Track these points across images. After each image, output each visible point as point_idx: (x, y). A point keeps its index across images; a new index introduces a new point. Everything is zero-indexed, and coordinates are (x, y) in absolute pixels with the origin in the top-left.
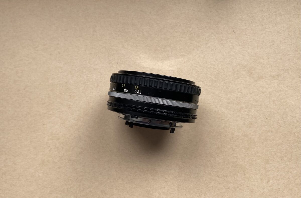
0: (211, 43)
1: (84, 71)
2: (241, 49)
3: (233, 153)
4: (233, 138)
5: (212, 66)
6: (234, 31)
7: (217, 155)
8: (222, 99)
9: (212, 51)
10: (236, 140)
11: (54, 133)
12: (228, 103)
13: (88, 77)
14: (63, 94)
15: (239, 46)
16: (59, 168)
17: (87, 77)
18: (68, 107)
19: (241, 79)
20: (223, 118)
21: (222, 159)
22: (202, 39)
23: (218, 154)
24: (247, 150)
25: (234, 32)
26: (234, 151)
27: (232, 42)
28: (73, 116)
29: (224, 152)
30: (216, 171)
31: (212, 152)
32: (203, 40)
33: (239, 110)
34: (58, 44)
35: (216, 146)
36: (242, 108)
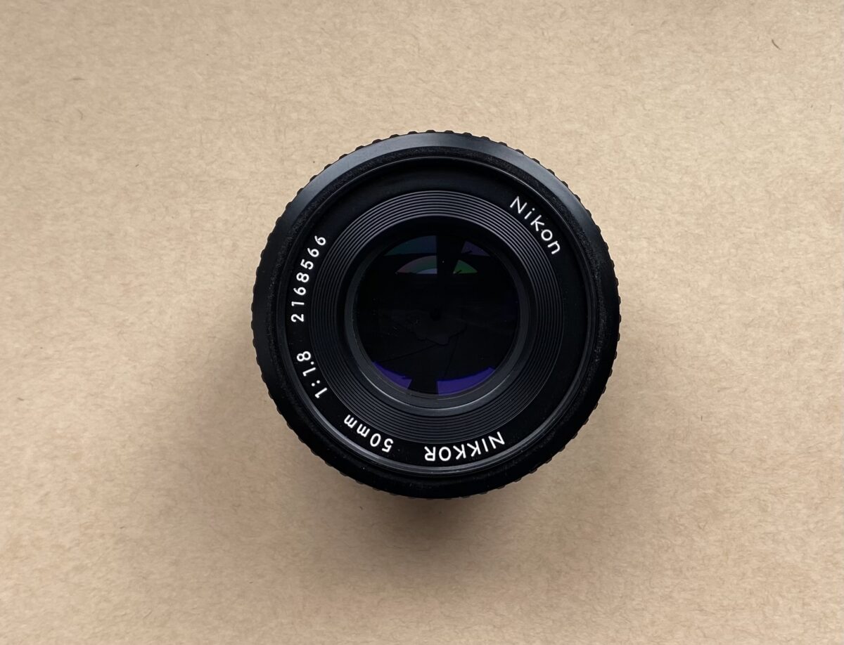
0: (684, 87)
1: (183, 187)
2: (801, 112)
3: (760, 521)
4: (762, 460)
5: (686, 179)
6: (773, 41)
7: (699, 527)
8: (723, 307)
9: (687, 118)
10: (774, 469)
11: (59, 432)
12: (747, 326)
13: (197, 215)
14: (99, 277)
15: (795, 100)
16: (79, 569)
17: (192, 211)
18: (119, 330)
19: (799, 232)
20: (724, 384)
21: (717, 544)
22: (646, 71)
23: (701, 524)
24: (816, 509)
25: (775, 45)
26: (764, 510)
27: (765, 82)
28: (135, 367)
29: (727, 515)
30: (692, 590)
31: (681, 516)
32: (652, 73)
33: (789, 353)
34: (76, 79)
35: (694, 491)
36: (799, 343)
